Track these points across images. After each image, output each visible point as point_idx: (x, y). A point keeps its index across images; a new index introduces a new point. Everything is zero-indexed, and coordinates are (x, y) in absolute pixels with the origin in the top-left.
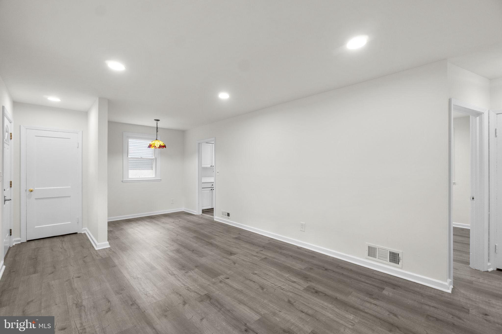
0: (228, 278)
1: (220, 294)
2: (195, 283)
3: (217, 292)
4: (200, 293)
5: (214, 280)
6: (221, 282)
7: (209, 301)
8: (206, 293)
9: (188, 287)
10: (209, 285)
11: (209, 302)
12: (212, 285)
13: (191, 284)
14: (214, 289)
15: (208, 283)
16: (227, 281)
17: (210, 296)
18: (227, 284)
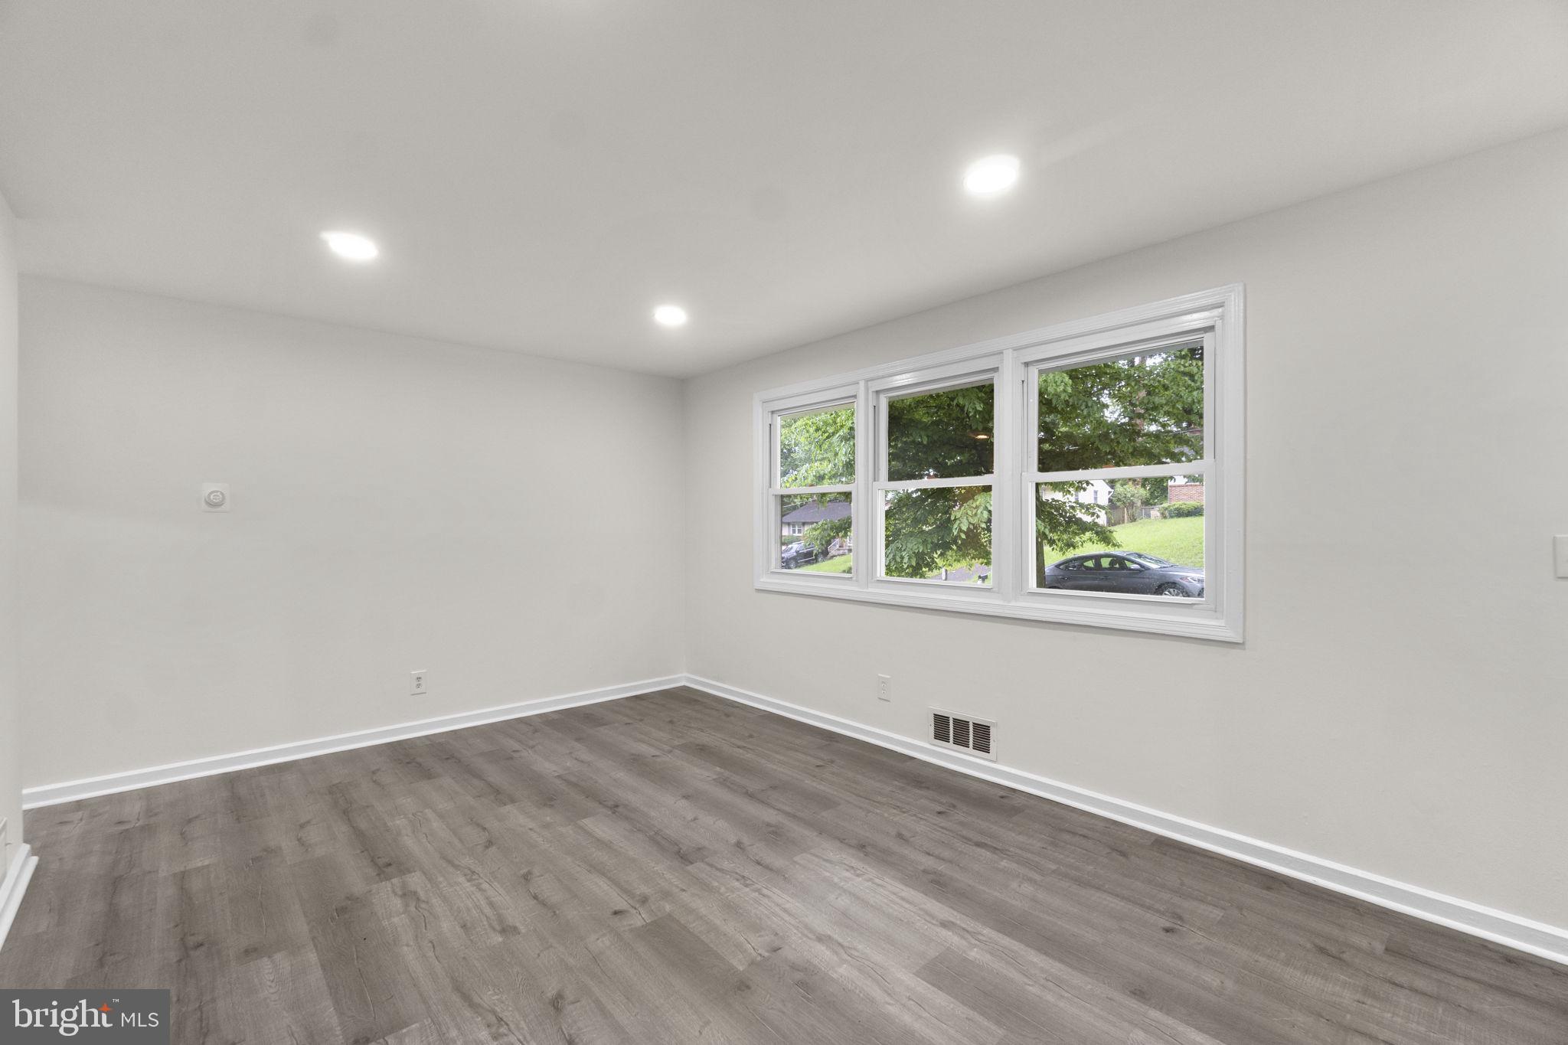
0: (616, 913)
1: (653, 864)
2: (727, 898)
3: (659, 868)
4: (708, 868)
5: (668, 908)
6: (644, 900)
7: (681, 849)
8: (690, 868)
9: (747, 886)
10: (684, 890)
11: (681, 846)
12: (674, 888)
13: (742, 895)
14: (668, 876)
15: (685, 897)
16: (621, 903)
17: (680, 859)
18: (627, 891)
